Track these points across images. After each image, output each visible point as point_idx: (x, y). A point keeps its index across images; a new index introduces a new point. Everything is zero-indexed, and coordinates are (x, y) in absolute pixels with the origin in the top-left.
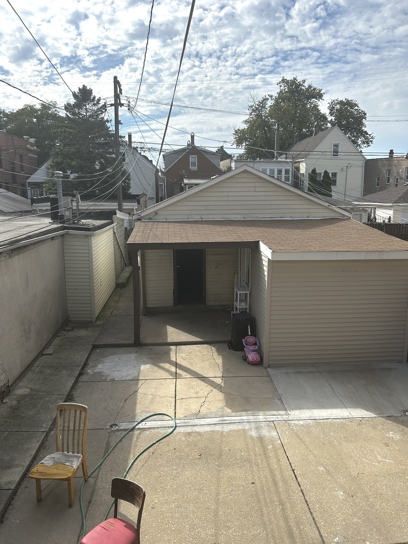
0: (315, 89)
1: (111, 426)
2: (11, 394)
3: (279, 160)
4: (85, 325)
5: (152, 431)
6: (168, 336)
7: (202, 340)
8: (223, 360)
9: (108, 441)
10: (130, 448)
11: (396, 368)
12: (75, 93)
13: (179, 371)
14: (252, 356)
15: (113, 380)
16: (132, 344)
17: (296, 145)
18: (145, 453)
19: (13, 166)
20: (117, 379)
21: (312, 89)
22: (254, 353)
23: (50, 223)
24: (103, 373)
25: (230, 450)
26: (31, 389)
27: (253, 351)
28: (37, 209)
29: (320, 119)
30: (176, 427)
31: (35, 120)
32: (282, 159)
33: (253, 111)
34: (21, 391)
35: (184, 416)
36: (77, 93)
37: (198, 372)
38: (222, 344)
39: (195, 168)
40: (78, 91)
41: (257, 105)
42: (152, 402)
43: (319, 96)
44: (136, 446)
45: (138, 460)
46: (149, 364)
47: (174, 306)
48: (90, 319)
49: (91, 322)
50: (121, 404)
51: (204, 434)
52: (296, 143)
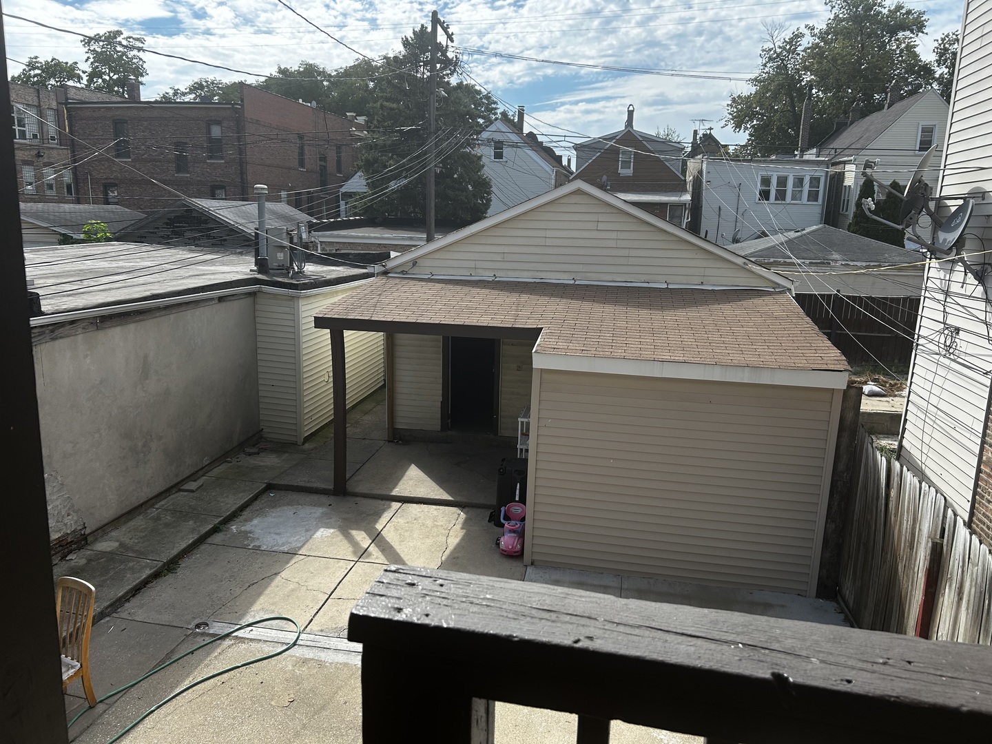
0: (909, 12)
1: (198, 626)
2: (89, 547)
3: (806, 157)
4: (282, 447)
5: (253, 644)
6: (401, 483)
7: (450, 498)
8: (463, 539)
9: (174, 649)
10: (197, 667)
11: (783, 606)
12: (407, 39)
13: (373, 549)
14: (507, 541)
15: (257, 548)
16: (330, 490)
17: (851, 127)
18: (212, 680)
19: (323, 163)
20: (264, 548)
21: (904, 11)
22: (513, 535)
23: (251, 271)
24: (250, 533)
25: (346, 703)
26: (122, 545)
27: (512, 531)
28: (317, 241)
29: (918, 73)
30: (295, 644)
31: (371, 84)
32: (811, 155)
33: (771, 59)
34: (104, 546)
35: (320, 628)
36: (409, 39)
37: (402, 556)
38: (483, 510)
39: (629, 172)
40: (412, 36)
41: (780, 47)
42: (288, 596)
43: (917, 25)
44: (207, 666)
45: (190, 690)
46: (334, 528)
47: (442, 430)
48: (294, 439)
49: (295, 444)
50: (238, 591)
51: (326, 667)
52: (852, 123)
